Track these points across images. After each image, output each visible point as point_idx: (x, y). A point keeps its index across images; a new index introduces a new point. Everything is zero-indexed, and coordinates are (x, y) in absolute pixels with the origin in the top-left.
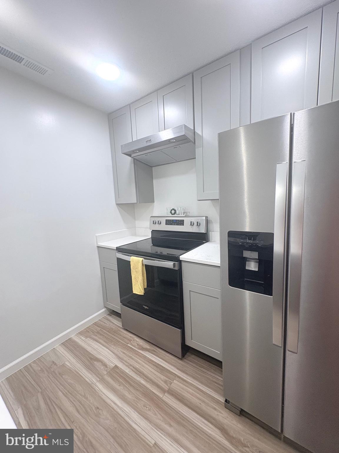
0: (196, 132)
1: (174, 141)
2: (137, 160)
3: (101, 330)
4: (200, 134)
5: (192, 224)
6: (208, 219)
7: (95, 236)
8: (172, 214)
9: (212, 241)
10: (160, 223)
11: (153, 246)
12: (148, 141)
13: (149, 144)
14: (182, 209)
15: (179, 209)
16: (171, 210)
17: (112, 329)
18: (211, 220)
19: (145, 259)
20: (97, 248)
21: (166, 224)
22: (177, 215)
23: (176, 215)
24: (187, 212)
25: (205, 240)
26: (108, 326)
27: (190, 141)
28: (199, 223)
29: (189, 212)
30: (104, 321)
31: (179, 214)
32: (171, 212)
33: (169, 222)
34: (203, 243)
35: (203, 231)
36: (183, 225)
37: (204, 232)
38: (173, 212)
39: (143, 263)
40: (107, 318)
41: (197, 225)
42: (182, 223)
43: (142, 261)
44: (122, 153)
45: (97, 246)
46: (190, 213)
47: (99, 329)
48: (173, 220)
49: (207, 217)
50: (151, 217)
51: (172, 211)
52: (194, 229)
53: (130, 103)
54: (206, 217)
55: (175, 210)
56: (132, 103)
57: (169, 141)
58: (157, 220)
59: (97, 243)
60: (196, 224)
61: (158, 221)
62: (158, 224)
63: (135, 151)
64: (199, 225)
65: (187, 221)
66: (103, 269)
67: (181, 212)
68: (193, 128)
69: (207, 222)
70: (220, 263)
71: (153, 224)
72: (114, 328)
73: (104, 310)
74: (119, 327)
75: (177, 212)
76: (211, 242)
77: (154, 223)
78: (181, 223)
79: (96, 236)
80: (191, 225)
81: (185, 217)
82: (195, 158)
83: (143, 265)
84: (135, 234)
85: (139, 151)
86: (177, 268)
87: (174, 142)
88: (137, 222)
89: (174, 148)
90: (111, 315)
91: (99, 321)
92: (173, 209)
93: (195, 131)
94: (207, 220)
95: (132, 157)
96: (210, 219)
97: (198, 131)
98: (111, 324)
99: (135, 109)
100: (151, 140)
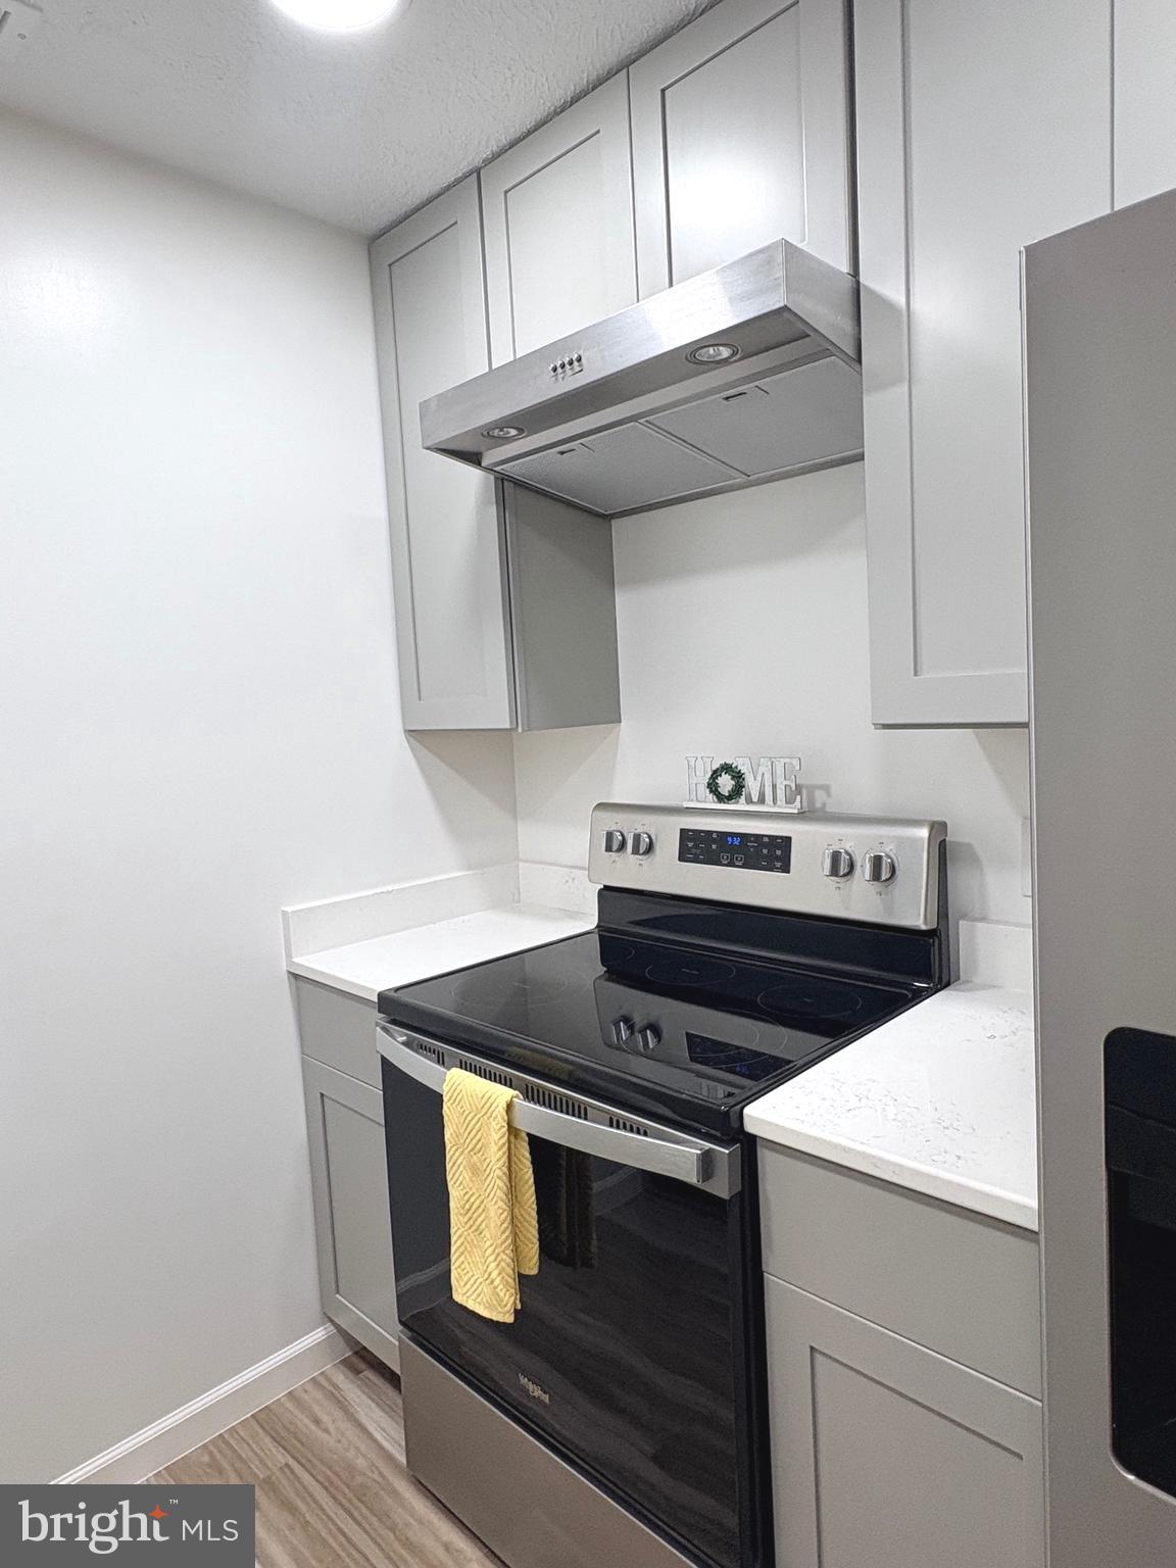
0: (871, 292)
1: (725, 352)
2: (518, 484)
3: (287, 1465)
4: (895, 293)
5: (841, 866)
6: (947, 839)
7: (280, 915)
8: (721, 798)
9: (975, 980)
10: (650, 848)
11: (609, 980)
12: (563, 366)
13: (571, 382)
14: (780, 771)
15: (762, 769)
16: (715, 774)
17: (351, 1468)
18: (969, 845)
19: (531, 1094)
20: (286, 981)
21: (682, 858)
22: (749, 801)
23: (741, 805)
24: (812, 789)
25: (928, 977)
26: (332, 1443)
27: (825, 349)
28: (886, 862)
29: (826, 789)
30: (316, 1409)
31: (762, 800)
32: (713, 787)
33: (699, 847)
34: (918, 997)
35: (914, 914)
36: (786, 869)
37: (924, 927)
38: (728, 783)
39: (517, 1124)
40: (336, 1387)
41: (876, 876)
42: (778, 859)
43: (509, 1107)
44: (428, 448)
45: (289, 972)
46: (829, 794)
47: (282, 1458)
48: (723, 835)
49: (944, 825)
50: (601, 806)
51: (720, 781)
52: (857, 902)
53: (478, 162)
54: (938, 829)
55: (738, 777)
56: (488, 161)
57: (691, 358)
58: (632, 824)
59: (289, 956)
60: (864, 870)
61: (637, 838)
62: (636, 851)
63: (496, 432)
64: (885, 875)
65: (810, 843)
66: (320, 1105)
67: (774, 787)
68: (844, 267)
69: (943, 853)
70: (1034, 1204)
71: (609, 848)
72: (361, 1463)
73: (319, 1334)
74: (389, 1458)
75: (752, 785)
76: (972, 987)
77: (614, 844)
78: (772, 854)
79: (285, 913)
80: (834, 872)
81: (802, 816)
82: (861, 457)
83: (512, 1131)
84: (510, 901)
85: (521, 431)
86: (721, 1187)
87: (725, 361)
88: (524, 830)
89: (727, 398)
90: (357, 1372)
91: (289, 1405)
92: (727, 768)
93: (858, 283)
94: (943, 845)
95: (488, 469)
96: (966, 840)
97: (882, 281)
98: (351, 1433)
99: (506, 192)
100: (579, 360)
